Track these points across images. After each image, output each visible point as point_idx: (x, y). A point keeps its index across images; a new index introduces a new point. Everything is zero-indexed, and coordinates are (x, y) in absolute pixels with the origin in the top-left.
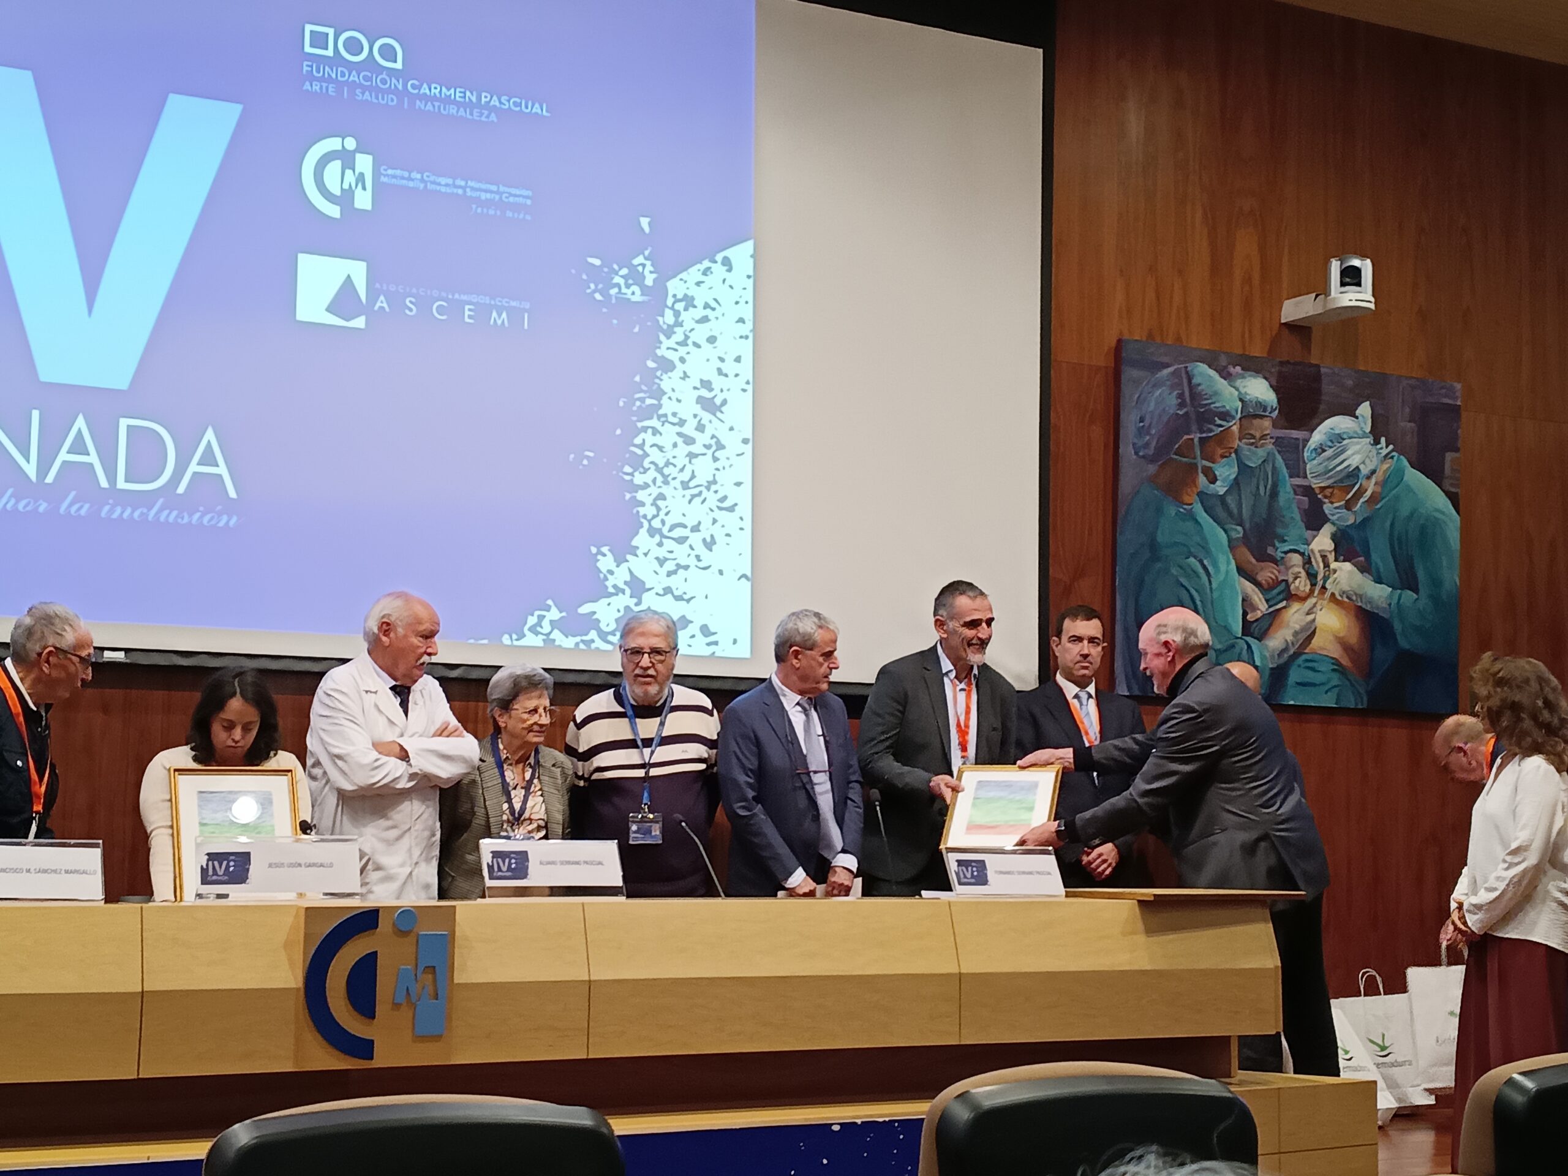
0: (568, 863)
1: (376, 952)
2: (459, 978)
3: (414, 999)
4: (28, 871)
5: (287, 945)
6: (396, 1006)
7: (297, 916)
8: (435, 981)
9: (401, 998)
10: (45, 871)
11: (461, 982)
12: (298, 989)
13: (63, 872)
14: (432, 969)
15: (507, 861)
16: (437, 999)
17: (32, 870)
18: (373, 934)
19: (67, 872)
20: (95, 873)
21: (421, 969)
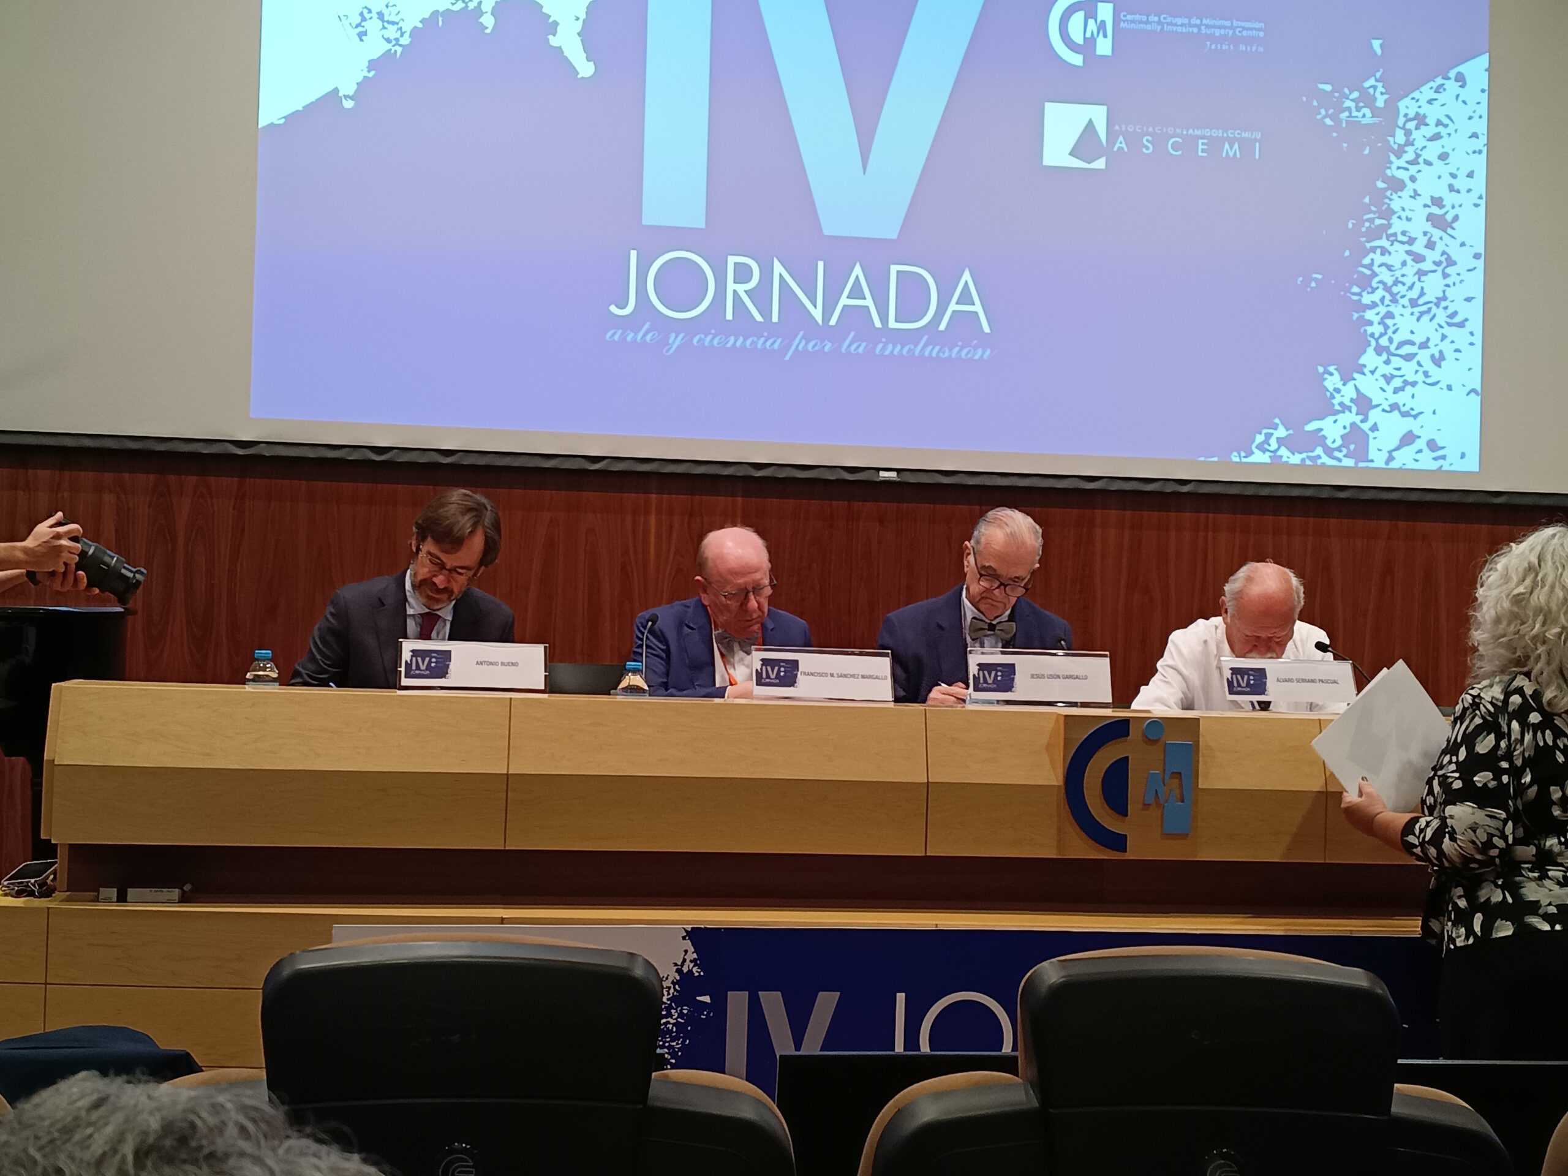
0: (1304, 681)
1: (1127, 758)
2: (1202, 784)
3: (1162, 802)
4: (832, 675)
5: (1048, 747)
6: (1146, 806)
7: (1057, 721)
8: (1181, 785)
9: (1150, 800)
10: (845, 676)
11: (1204, 787)
12: (1059, 787)
13: (860, 677)
14: (1179, 774)
15: (1246, 677)
16: (1183, 801)
17: (835, 675)
18: (1125, 741)
19: (863, 677)
20: (886, 678)
21: (1168, 773)
